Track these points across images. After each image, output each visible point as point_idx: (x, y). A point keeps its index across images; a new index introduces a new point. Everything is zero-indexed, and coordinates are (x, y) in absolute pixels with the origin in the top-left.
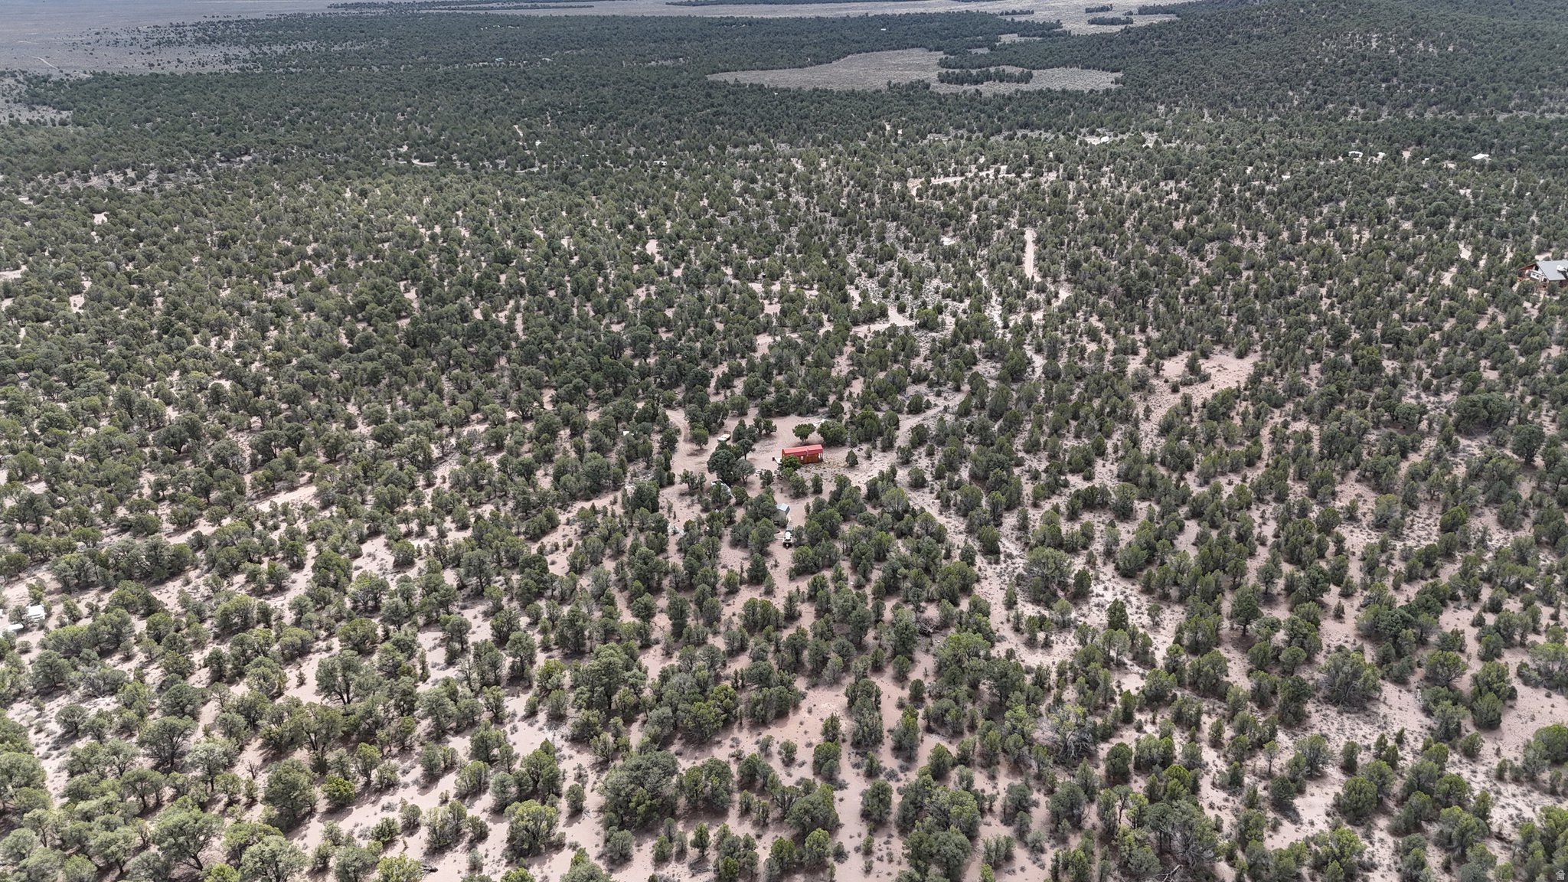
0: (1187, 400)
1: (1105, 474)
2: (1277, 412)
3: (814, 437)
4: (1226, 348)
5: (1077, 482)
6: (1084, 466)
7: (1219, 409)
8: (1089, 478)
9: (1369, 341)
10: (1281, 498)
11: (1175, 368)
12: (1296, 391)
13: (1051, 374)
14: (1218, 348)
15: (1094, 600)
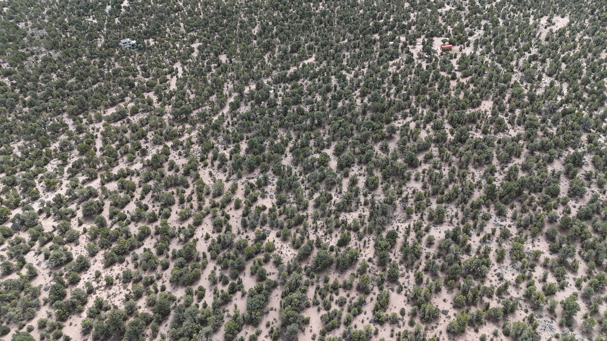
0: (551, 30)
1: (534, 51)
2: (578, 34)
3: (447, 43)
4: (557, 15)
5: (527, 54)
6: (527, 49)
7: (561, 33)
8: (530, 52)
9: (602, 12)
10: (585, 57)
11: (544, 21)
12: (583, 27)
13: (506, 24)
14: (555, 15)
15: (543, 82)
